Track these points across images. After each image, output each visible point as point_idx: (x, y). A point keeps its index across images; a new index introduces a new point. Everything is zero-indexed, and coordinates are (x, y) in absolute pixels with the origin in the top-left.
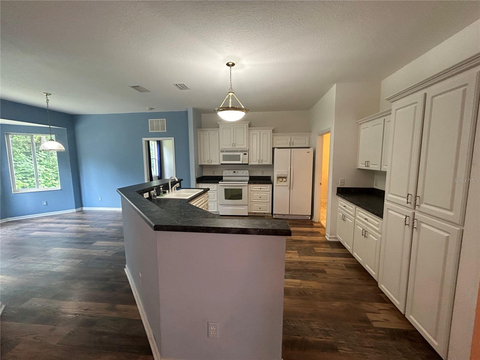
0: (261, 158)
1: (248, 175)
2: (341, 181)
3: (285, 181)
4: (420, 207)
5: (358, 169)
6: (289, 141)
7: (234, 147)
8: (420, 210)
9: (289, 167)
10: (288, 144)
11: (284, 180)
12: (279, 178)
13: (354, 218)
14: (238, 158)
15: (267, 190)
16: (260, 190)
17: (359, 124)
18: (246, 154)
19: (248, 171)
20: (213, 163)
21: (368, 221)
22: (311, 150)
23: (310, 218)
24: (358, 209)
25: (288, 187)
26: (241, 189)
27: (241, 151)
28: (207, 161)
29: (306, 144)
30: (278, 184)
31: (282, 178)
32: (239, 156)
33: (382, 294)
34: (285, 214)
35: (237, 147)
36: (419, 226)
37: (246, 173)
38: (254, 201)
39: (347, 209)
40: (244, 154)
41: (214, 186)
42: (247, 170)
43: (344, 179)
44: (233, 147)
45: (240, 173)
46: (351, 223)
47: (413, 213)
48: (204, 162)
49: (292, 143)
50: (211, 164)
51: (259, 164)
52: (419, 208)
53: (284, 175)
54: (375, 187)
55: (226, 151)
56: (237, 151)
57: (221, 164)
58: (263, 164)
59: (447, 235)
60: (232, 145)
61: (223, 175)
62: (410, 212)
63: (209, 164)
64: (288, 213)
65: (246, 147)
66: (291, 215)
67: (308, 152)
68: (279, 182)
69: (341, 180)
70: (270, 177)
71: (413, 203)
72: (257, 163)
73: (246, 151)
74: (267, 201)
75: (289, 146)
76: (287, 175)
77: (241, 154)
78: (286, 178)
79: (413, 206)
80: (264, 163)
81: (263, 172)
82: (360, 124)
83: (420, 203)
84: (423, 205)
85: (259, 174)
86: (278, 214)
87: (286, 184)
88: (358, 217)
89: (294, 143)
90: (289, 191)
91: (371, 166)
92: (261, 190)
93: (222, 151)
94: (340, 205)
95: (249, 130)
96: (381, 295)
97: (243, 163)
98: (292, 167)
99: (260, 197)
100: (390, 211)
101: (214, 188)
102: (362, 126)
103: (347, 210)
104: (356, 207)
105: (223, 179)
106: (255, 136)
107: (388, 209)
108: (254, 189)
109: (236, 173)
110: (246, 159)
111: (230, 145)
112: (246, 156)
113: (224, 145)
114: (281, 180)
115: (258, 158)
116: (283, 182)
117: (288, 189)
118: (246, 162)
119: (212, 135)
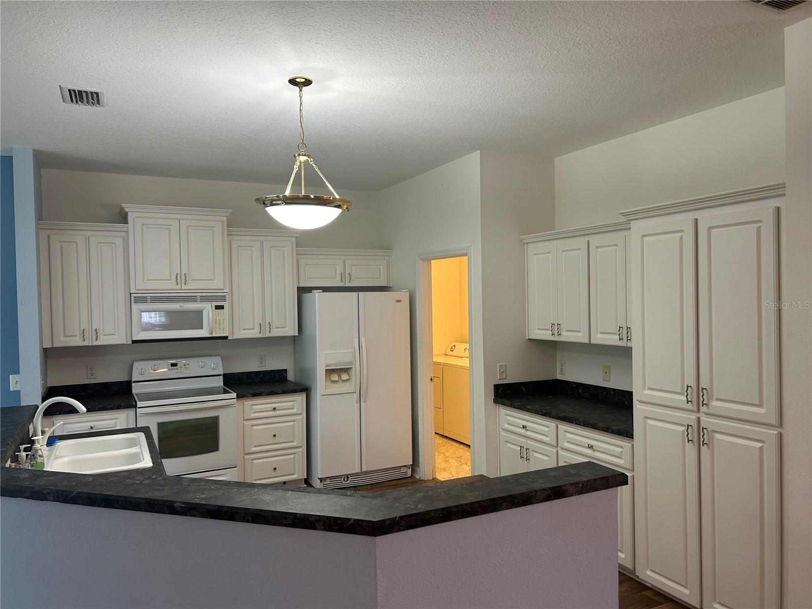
0: (268, 319)
1: (221, 373)
2: (500, 370)
3: (344, 381)
4: (710, 407)
5: (530, 340)
6: (339, 269)
7: (184, 287)
8: (712, 411)
9: (356, 340)
10: (338, 278)
11: (345, 377)
12: (330, 372)
13: (554, 450)
14: (196, 319)
15: (295, 410)
16: (272, 413)
17: (524, 243)
18: (222, 307)
19: (218, 360)
20: (104, 341)
21: (594, 450)
22: (404, 296)
23: (409, 472)
24: (563, 427)
25: (356, 396)
26: (216, 419)
27: (204, 299)
29: (382, 279)
30: (329, 391)
31: (339, 371)
32: (200, 313)
33: (648, 591)
34: (350, 474)
35: (192, 285)
36: (711, 439)
37: (214, 366)
38: (254, 449)
39: (530, 430)
40: (218, 307)
41: (116, 418)
42: (216, 355)
43: (506, 365)
44: (179, 287)
45: (193, 366)
46: (546, 461)
47: (697, 418)
48: (65, 336)
49: (347, 276)
50: (95, 343)
51: (261, 336)
52: (708, 408)
53: (345, 364)
54: (559, 377)
55: (155, 300)
56: (193, 299)
57: (134, 342)
58: (273, 334)
59: (759, 445)
60: (174, 280)
61: (134, 379)
62: (691, 418)
63: (86, 343)
64: (357, 470)
65: (222, 287)
66: (366, 473)
67: (399, 301)
68: (329, 384)
69: (501, 366)
70: (285, 371)
71: (695, 400)
72: (254, 333)
73: (223, 298)
74: (295, 444)
75: (342, 285)
76: (351, 363)
77: (208, 309)
78: (346, 370)
79: (695, 407)
80: (276, 333)
81: (262, 359)
82: (527, 244)
83: (708, 400)
84: (714, 403)
85: (252, 365)
86: (330, 478)
87: (347, 388)
88: (566, 445)
89: (353, 276)
90: (357, 406)
91: (564, 333)
92: (277, 413)
93: (140, 300)
94: (506, 426)
95: (229, 236)
96: (647, 593)
97: (214, 335)
98: (363, 340)
99: (274, 436)
100: (650, 422)
101: (116, 424)
102: (533, 249)
103: (529, 434)
104: (557, 426)
105: (134, 391)
106: (246, 254)
107: (646, 417)
108: (255, 412)
109: (178, 367)
110: (222, 323)
111: (169, 278)
112: (222, 314)
113: (146, 279)
114: (335, 377)
115: (258, 320)
116: (340, 384)
117: (355, 402)
118: (222, 332)
119: (99, 245)
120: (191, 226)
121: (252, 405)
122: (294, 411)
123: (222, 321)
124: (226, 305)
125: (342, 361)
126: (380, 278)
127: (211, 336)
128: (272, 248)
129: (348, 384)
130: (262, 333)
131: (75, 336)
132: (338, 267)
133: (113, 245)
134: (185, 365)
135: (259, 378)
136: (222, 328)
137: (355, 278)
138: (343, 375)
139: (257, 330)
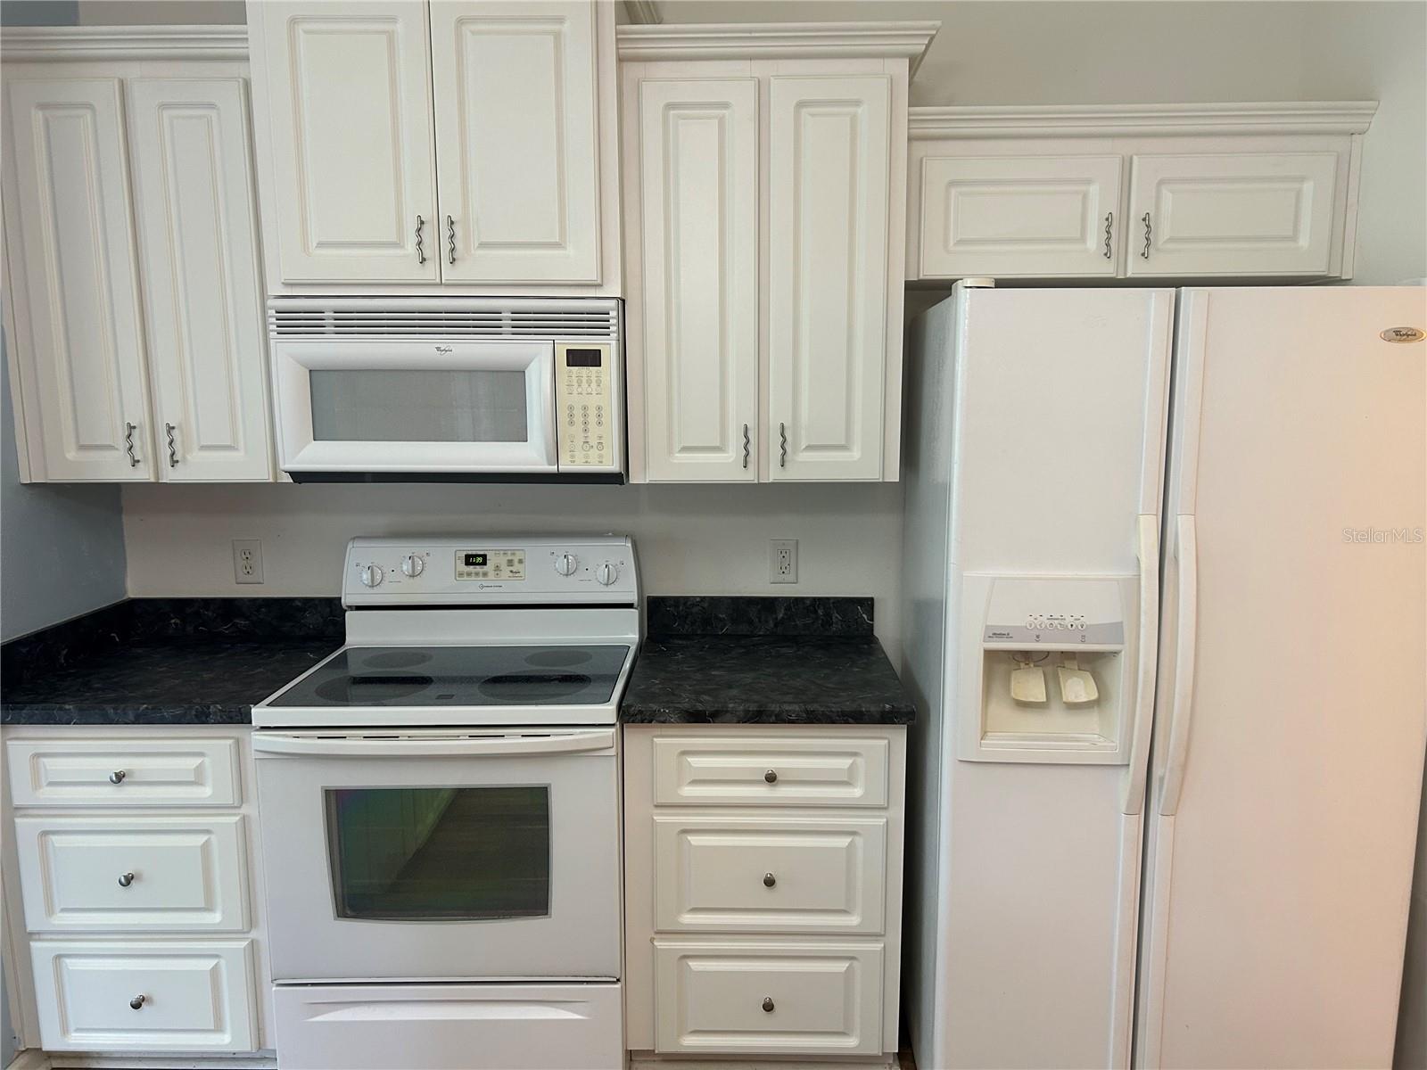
0: (777, 414)
1: (633, 597)
3: (1077, 706)
6: (1100, 200)
7: (449, 274)
10: (1094, 241)
11: (1078, 688)
12: (1005, 661)
16: (763, 792)
18: (594, 358)
20: (200, 467)
25: (1126, 785)
27: (530, 323)
28: (122, 444)
30: (999, 746)
31: (1053, 663)
32: (512, 379)
35: (480, 266)
37: (606, 570)
38: (689, 919)
40: (576, 358)
41: (201, 754)
42: (617, 535)
44: (430, 273)
45: (542, 568)
48: (82, 448)
49: (1136, 232)
50: (171, 476)
51: (749, 476)
53: (1083, 632)
55: (351, 322)
56: (484, 323)
57: (299, 477)
58: (793, 474)
61: (350, 598)
63: (144, 474)
65: (593, 276)
68: (1000, 710)
70: (868, 604)
72: (723, 466)
73: (595, 322)
74: (853, 921)
75: (1106, 270)
76: (1116, 630)
77: (540, 360)
78: (1092, 662)
80: (809, 467)
89: (1164, 231)
90: (1129, 827)
92: (782, 793)
93: (295, 322)
95: (621, 60)
97: (566, 466)
99: (770, 882)
101: (199, 770)
105: (350, 638)
106: (697, 138)
108: (695, 782)
109: (489, 567)
110: (592, 419)
111: (394, 239)
112: (594, 385)
113: (313, 242)
114: (1031, 686)
115: (740, 411)
116: (1056, 721)
117: (1123, 808)
118: (594, 453)
119: (166, 114)
120: (474, 20)
121: (685, 753)
122: (856, 793)
123: (592, 413)
124: (609, 348)
125: (1069, 621)
126: (1294, 238)
127: (553, 469)
128: (804, 111)
129: (1092, 720)
130: (751, 466)
131: (111, 447)
132: (1094, 190)
133: (213, 113)
134: (510, 563)
135: (771, 624)
136: (593, 441)
137: (1171, 240)
138: (1070, 681)
139: (733, 454)
